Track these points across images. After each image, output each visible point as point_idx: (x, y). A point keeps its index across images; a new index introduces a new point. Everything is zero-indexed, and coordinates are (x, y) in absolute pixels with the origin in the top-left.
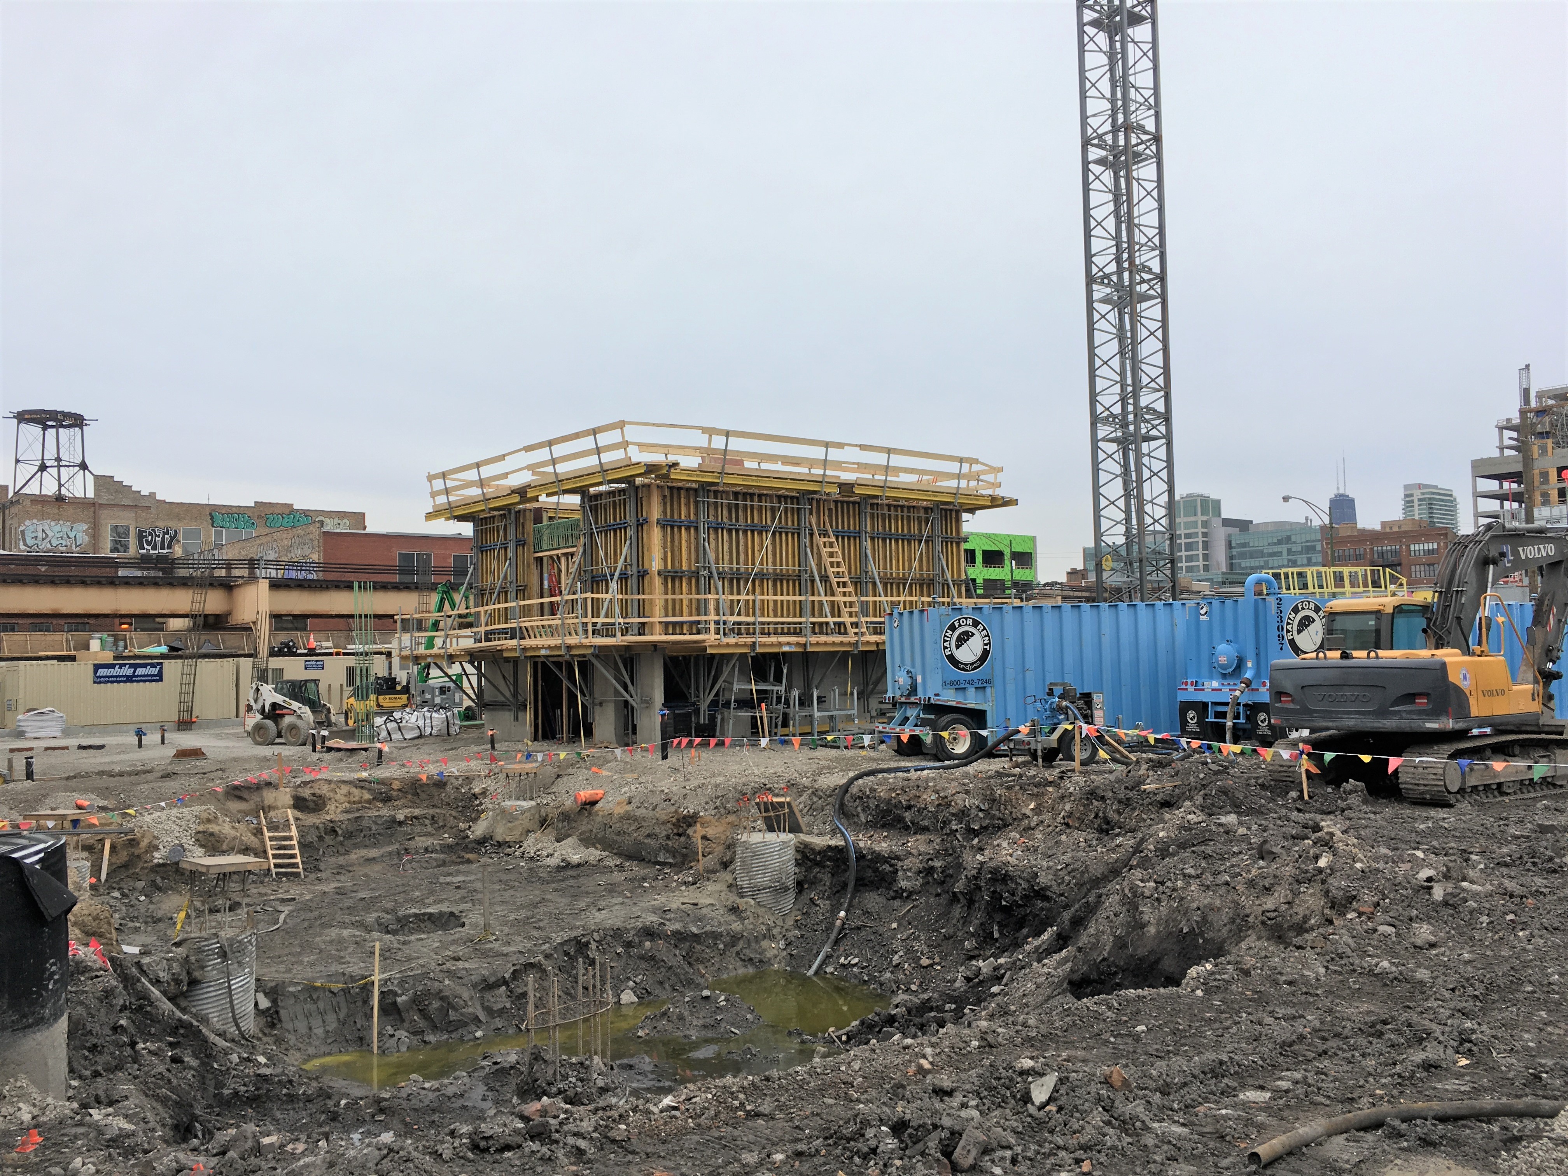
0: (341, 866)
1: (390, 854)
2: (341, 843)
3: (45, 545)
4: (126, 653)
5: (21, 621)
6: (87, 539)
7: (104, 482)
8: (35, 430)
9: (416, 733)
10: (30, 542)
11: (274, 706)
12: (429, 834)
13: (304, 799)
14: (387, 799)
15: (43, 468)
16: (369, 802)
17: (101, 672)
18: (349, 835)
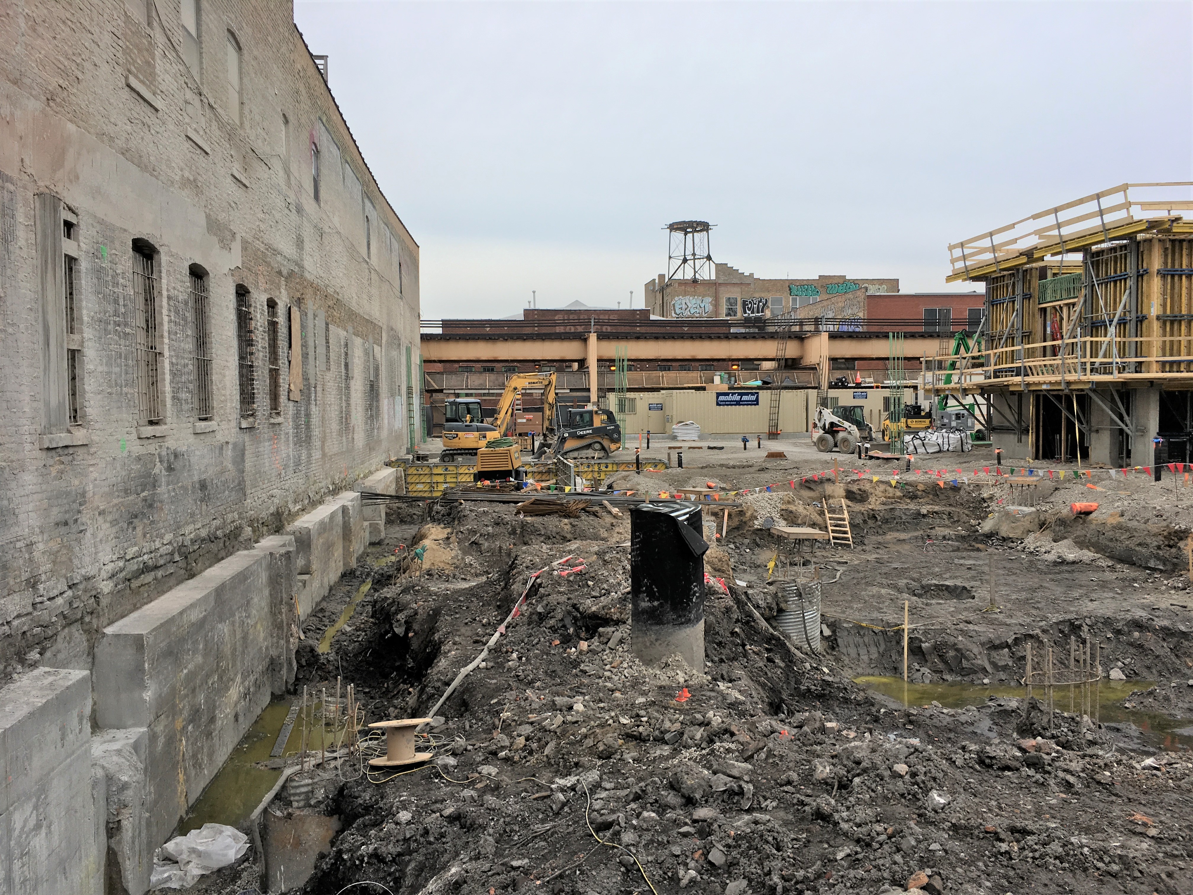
0: (879, 543)
1: (916, 537)
2: (880, 527)
3: (687, 313)
4: (736, 385)
5: (674, 364)
6: (711, 307)
7: (722, 268)
8: (680, 235)
9: (936, 449)
10: (678, 311)
11: (832, 424)
12: (944, 526)
13: (853, 493)
14: (914, 497)
15: (685, 261)
16: (900, 498)
17: (721, 398)
18: (886, 521)
